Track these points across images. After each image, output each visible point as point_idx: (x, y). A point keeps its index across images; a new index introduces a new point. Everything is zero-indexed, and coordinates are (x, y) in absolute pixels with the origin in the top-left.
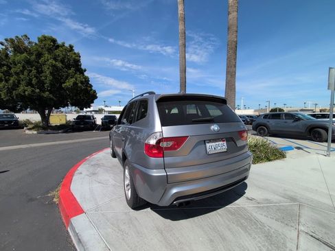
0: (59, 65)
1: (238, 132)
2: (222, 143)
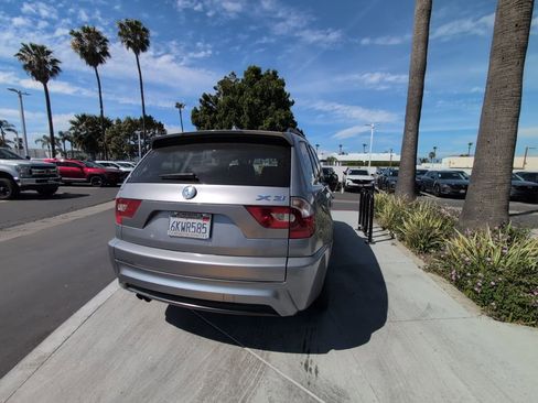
0: (257, 101)
1: (245, 206)
2: (201, 221)
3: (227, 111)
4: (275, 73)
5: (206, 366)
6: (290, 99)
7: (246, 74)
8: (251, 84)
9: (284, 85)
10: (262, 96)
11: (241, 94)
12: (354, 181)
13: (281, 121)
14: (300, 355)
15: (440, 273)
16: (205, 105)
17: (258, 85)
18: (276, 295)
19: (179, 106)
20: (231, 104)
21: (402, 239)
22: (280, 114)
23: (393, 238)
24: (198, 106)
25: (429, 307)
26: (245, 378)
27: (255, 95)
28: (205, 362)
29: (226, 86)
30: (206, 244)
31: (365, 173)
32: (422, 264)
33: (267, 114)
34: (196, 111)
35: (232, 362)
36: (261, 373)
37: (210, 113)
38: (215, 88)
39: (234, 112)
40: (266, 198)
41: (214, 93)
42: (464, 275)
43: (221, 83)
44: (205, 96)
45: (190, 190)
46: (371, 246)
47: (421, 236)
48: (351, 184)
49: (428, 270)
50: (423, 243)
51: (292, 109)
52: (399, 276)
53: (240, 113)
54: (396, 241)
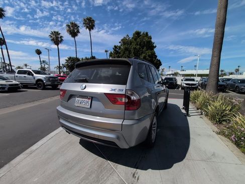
0: (138, 47)
1: (105, 93)
2: (87, 100)
3: (124, 52)
4: (147, 33)
5: (89, 166)
6: (154, 45)
7: (134, 35)
8: (135, 40)
9: (151, 38)
10: (140, 45)
11: (131, 44)
12: (186, 84)
13: (149, 55)
14: (132, 169)
15: (226, 136)
16: (115, 50)
17: (138, 40)
18: (118, 138)
19: (106, 51)
20: (126, 49)
21: (207, 115)
22: (149, 52)
23: (202, 114)
24: (112, 51)
25: (214, 155)
26: (103, 175)
27: (137, 44)
28: (88, 164)
29: (124, 41)
30: (89, 110)
31: (193, 80)
32: (216, 129)
33: (142, 53)
34: (111, 53)
35: (100, 166)
36: (111, 174)
37: (117, 54)
38: (120, 42)
39: (127, 52)
40: (114, 90)
41: (119, 45)
42: (240, 139)
43: (122, 40)
44: (115, 47)
45: (84, 86)
46: (188, 118)
47: (218, 114)
48: (185, 85)
49: (218, 133)
50: (219, 118)
51: (155, 50)
52: (199, 135)
53: (130, 53)
54: (203, 116)
